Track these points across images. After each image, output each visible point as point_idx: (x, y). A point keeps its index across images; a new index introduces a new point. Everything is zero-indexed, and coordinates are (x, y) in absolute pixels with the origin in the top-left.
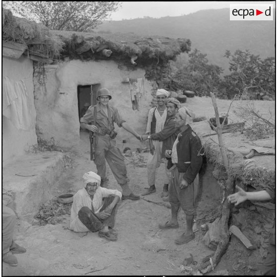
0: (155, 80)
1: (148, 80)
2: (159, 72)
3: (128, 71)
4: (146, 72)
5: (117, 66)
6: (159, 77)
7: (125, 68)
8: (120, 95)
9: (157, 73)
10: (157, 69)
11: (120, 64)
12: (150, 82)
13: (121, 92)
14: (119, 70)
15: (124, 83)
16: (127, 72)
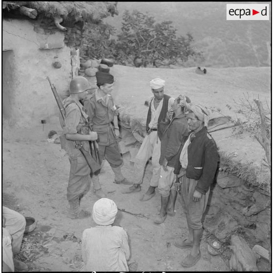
0: (74, 46)
1: (67, 46)
2: (78, 36)
3: (46, 34)
4: (65, 36)
5: (33, 28)
6: (78, 43)
7: (42, 30)
8: (37, 65)
9: (76, 38)
10: (76, 33)
11: (36, 26)
12: (69, 49)
13: (38, 62)
14: (35, 33)
15: (42, 49)
16: (44, 36)
